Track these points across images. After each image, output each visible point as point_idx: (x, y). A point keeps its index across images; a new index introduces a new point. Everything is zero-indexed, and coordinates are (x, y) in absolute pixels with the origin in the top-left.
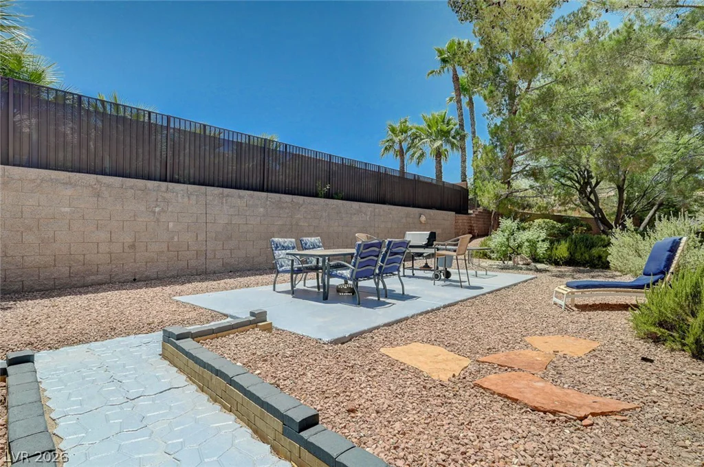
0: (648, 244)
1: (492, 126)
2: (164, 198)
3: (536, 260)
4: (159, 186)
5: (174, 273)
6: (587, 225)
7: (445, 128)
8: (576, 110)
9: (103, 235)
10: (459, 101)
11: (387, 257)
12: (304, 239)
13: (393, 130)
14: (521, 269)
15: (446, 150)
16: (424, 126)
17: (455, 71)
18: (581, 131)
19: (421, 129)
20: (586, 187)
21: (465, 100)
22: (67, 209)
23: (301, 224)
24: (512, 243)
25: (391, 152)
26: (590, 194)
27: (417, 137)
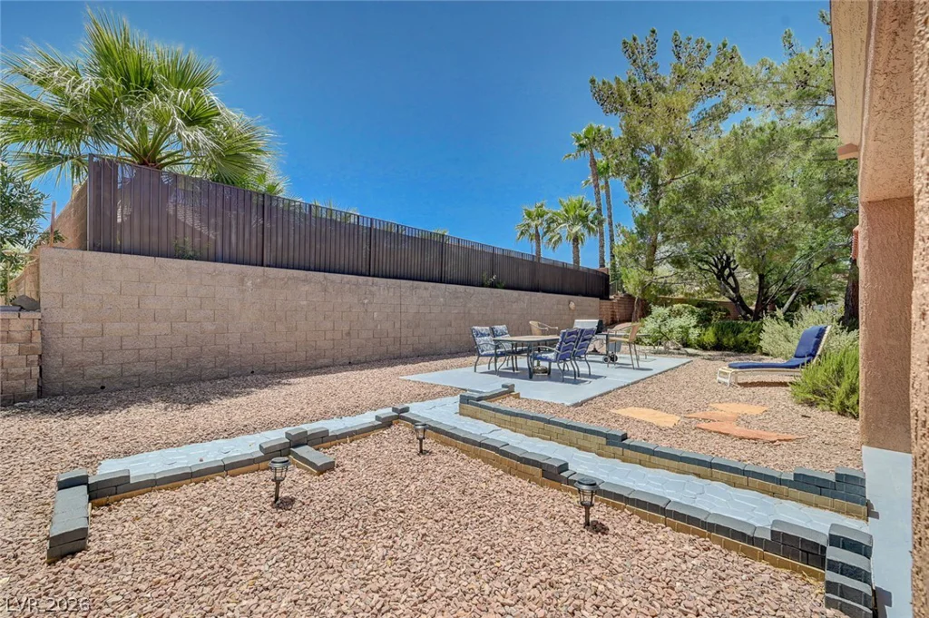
0: (795, 331)
1: (637, 215)
2: (370, 291)
3: (686, 345)
4: (367, 281)
5: (377, 357)
6: (725, 310)
7: (584, 213)
8: (717, 199)
9: (329, 325)
10: (597, 186)
11: (580, 343)
12: (496, 327)
13: (529, 214)
14: (673, 353)
15: (582, 234)
16: (561, 210)
17: (592, 153)
18: (724, 221)
19: (559, 215)
20: (723, 270)
21: (602, 183)
22: (305, 303)
23: (472, 312)
24: (664, 329)
25: (527, 235)
26: (728, 277)
27: (553, 222)
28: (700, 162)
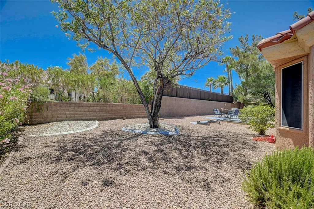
10: (228, 72)
16: (218, 79)
17: (227, 64)
20: (266, 95)
27: (215, 82)
28: (261, 70)
